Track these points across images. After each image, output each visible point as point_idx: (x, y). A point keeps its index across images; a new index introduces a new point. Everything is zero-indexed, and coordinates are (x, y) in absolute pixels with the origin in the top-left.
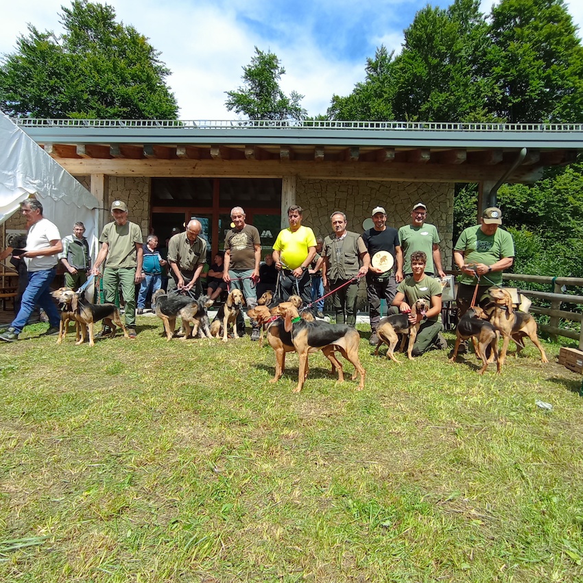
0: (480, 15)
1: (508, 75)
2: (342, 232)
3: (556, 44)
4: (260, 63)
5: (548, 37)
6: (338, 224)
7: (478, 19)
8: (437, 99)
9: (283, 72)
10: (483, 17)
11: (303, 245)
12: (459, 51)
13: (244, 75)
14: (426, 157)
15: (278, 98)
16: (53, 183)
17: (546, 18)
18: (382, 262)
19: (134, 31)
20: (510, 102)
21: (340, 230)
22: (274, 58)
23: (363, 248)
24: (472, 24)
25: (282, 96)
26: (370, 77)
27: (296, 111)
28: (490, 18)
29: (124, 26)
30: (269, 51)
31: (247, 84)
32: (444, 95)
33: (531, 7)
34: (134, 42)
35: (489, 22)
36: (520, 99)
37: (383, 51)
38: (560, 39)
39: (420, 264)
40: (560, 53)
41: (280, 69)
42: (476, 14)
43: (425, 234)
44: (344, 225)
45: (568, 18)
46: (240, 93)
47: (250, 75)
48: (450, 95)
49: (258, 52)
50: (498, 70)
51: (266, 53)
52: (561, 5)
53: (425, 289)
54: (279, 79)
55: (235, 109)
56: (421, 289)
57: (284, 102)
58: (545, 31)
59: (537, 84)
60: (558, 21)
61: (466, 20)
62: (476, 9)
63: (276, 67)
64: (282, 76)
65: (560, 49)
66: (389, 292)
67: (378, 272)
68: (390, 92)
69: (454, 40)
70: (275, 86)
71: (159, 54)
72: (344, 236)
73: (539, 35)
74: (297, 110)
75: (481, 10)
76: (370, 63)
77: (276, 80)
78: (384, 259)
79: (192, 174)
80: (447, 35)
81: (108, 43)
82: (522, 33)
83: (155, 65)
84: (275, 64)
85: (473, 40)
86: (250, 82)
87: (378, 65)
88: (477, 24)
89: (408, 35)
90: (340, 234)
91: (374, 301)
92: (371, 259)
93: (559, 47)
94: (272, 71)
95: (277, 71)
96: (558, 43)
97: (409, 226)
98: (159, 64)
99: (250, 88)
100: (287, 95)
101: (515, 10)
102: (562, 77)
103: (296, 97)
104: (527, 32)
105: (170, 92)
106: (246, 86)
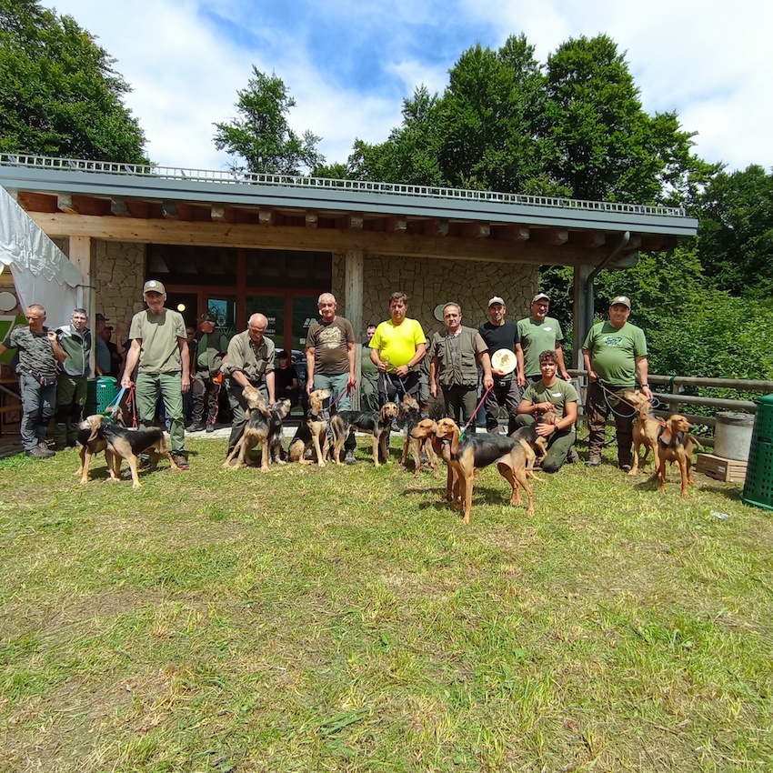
0: (535, 63)
1: (570, 138)
2: (457, 327)
3: (618, 108)
4: (261, 88)
5: (610, 99)
6: (452, 318)
7: (533, 67)
8: (493, 158)
9: (292, 104)
10: (538, 66)
11: (410, 342)
12: (514, 104)
13: (238, 102)
14: (525, 235)
15: (287, 138)
16: (30, 249)
17: (607, 76)
18: (504, 362)
19: (73, 23)
20: (574, 169)
21: (454, 325)
22: (280, 84)
23: (483, 346)
24: (526, 73)
25: (291, 135)
26: (407, 122)
27: (310, 157)
28: (545, 68)
29: (58, 15)
30: (274, 74)
31: (243, 115)
32: (500, 155)
33: (590, 61)
34: (73, 39)
35: (545, 72)
36: (583, 166)
37: (424, 91)
38: (621, 103)
39: (550, 365)
40: (622, 117)
41: (288, 99)
42: (530, 60)
43: (548, 329)
44: (458, 319)
45: (629, 79)
46: (235, 127)
47: (247, 103)
48: (507, 155)
49: (257, 73)
50: (558, 130)
51: (269, 76)
52: (621, 64)
53: (559, 395)
54: (287, 113)
55: (227, 148)
56: (554, 395)
57: (294, 145)
58: (606, 92)
59: (600, 152)
60: (618, 82)
61: (518, 67)
62: (530, 55)
63: (282, 97)
64: (290, 108)
65: (623, 113)
66: (511, 399)
67: (500, 373)
68: (436, 144)
69: (508, 89)
70: (282, 121)
71: (114, 61)
72: (459, 331)
73: (601, 95)
74: (311, 155)
75: (535, 57)
76: (407, 105)
77: (282, 114)
78: (505, 358)
79: (224, 243)
80: (501, 83)
81: (32, 35)
82: (583, 91)
83: (106, 75)
84: (282, 92)
85: (528, 91)
86: (247, 113)
87: (417, 109)
88: (531, 73)
89: (454, 75)
90: (454, 330)
91: (494, 409)
92: (491, 359)
93: (622, 111)
94: (277, 100)
95: (284, 101)
96: (620, 106)
97: (528, 319)
98: (113, 76)
99: (246, 120)
100: (300, 135)
101: (574, 63)
102: (625, 145)
103: (311, 139)
104: (587, 91)
105: (132, 116)
106: (243, 118)
